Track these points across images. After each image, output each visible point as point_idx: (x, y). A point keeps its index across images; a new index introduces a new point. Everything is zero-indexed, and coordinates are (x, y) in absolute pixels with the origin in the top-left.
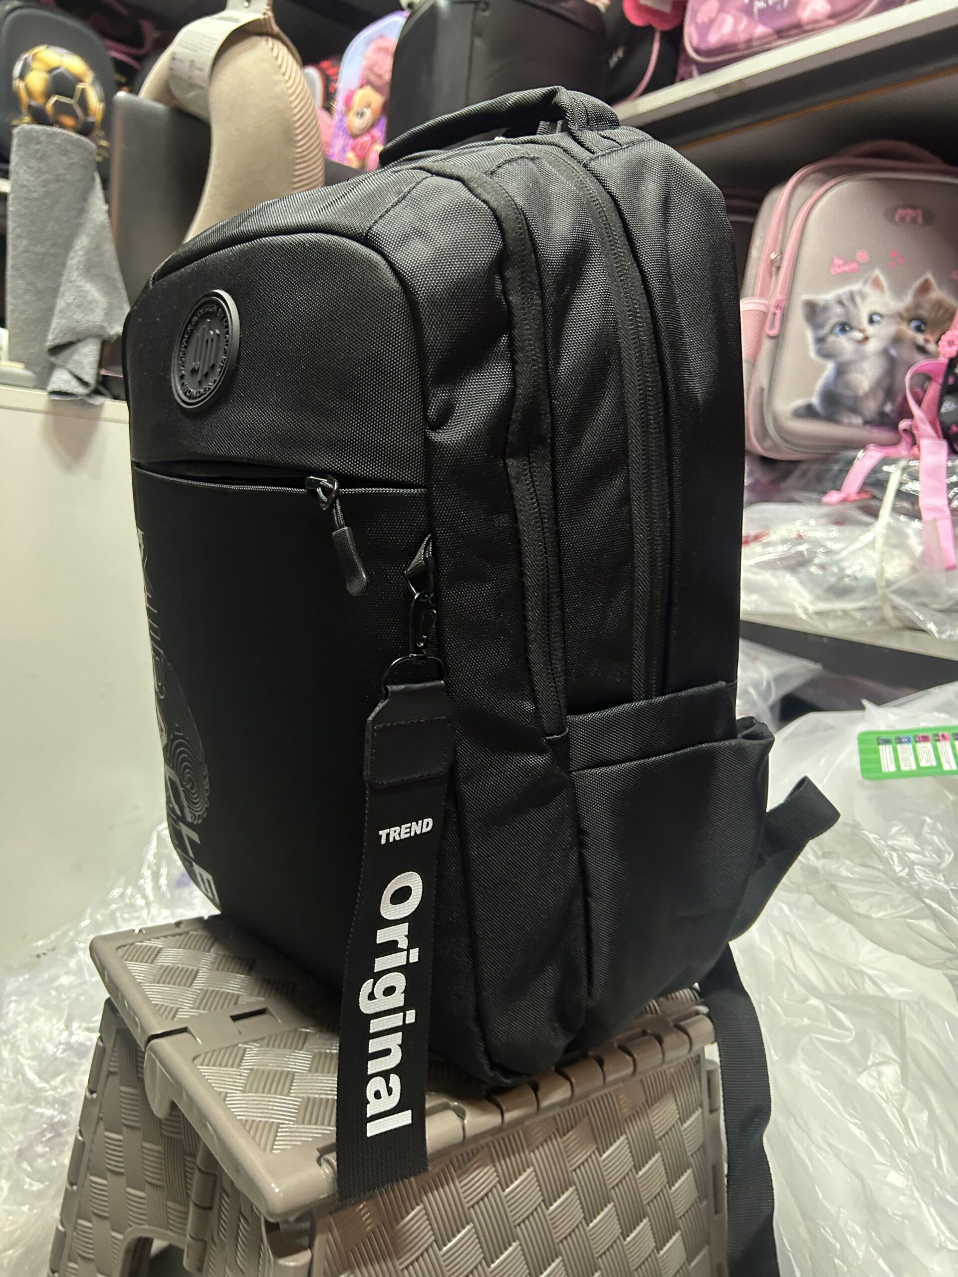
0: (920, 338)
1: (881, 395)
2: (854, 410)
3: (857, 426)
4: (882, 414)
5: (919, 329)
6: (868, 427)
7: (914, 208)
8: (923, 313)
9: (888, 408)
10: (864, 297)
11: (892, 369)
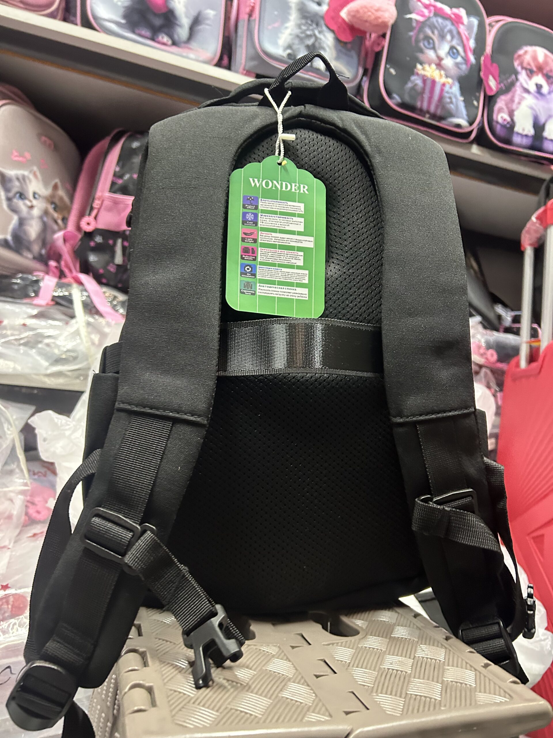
1: (40, 244)
7: (50, 138)
10: (30, 181)
11: (45, 229)
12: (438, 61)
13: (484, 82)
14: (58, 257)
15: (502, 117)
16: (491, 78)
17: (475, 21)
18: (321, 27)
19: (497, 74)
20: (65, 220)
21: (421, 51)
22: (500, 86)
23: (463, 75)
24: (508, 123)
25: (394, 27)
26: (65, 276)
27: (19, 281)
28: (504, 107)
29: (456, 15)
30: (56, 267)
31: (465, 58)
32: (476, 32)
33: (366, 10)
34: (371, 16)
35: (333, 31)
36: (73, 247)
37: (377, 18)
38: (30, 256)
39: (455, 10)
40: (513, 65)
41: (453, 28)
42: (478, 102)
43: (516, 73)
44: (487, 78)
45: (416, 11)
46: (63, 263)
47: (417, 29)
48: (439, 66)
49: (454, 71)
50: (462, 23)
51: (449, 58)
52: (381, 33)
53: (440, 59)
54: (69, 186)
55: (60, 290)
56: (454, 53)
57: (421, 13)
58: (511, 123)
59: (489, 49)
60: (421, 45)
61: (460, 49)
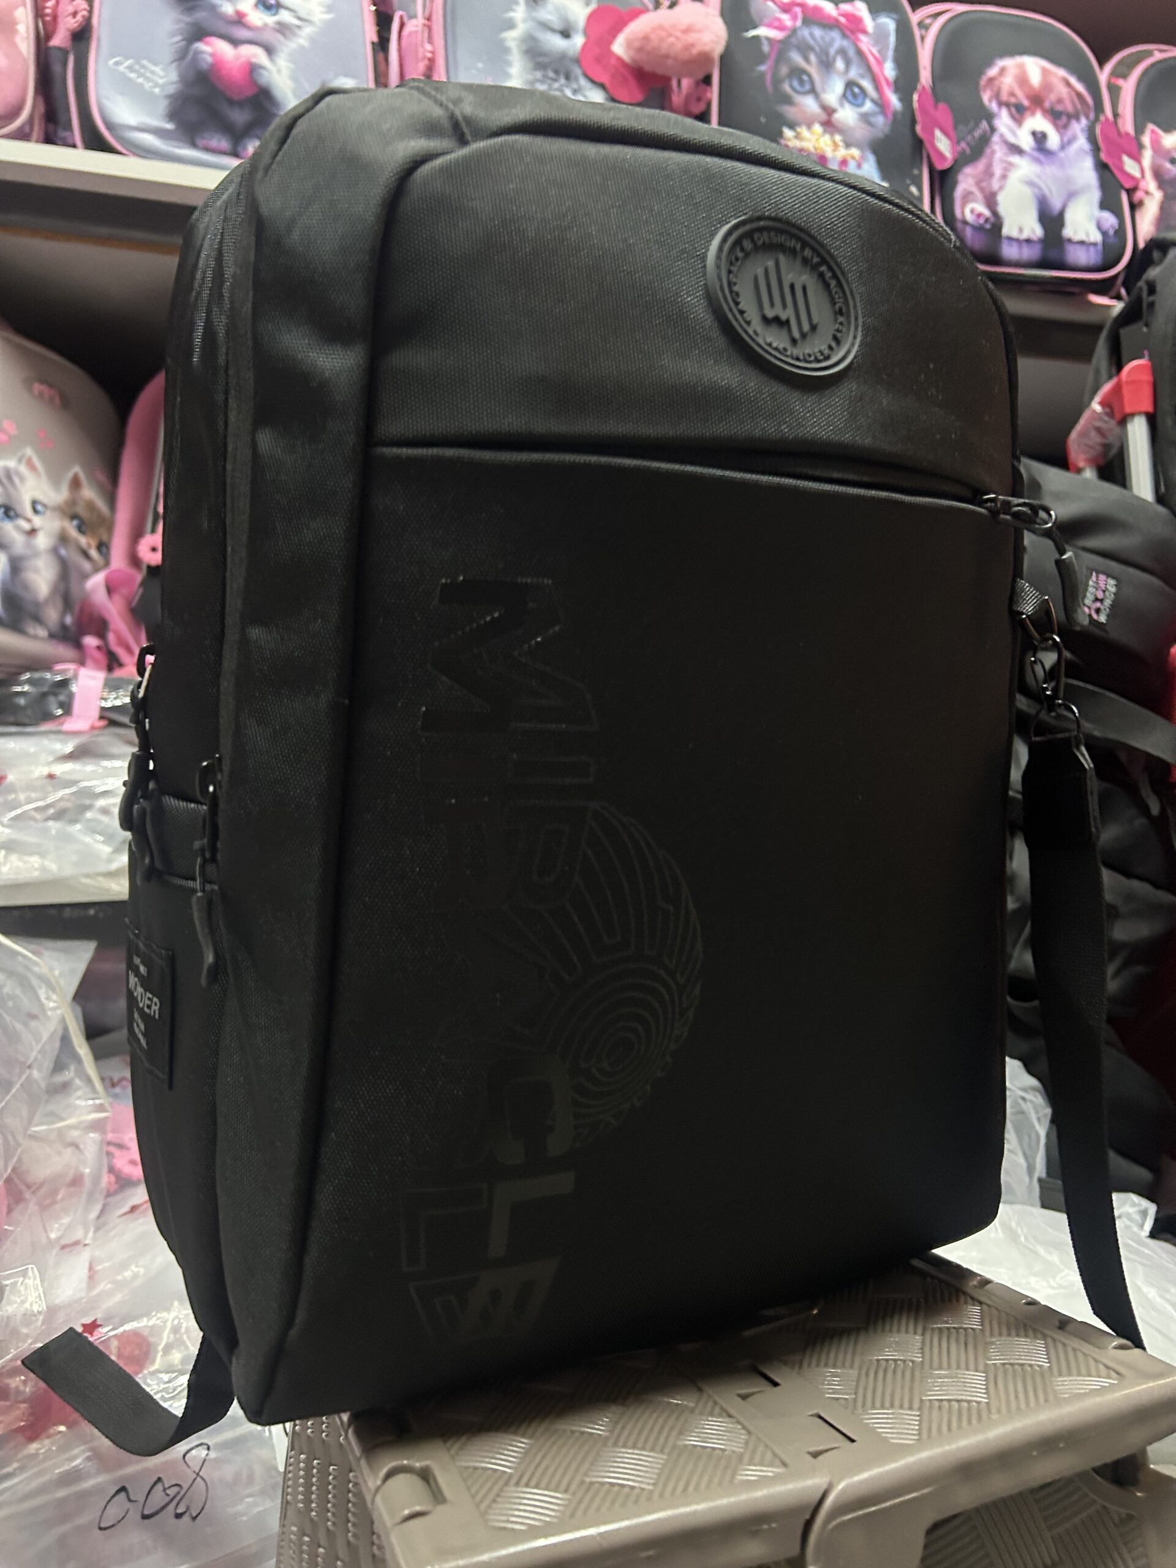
0: (83, 540)
1: (60, 604)
2: (38, 619)
3: (42, 639)
4: (64, 627)
5: (81, 529)
6: (54, 642)
7: (51, 385)
8: (81, 510)
9: (68, 620)
10: (22, 479)
11: (66, 573)
12: (824, 117)
13: (927, 144)
14: (100, 627)
15: (972, 211)
16: (938, 133)
17: (889, 23)
18: (577, 79)
19: (949, 123)
20: (103, 547)
21: (788, 100)
22: (959, 149)
23: (881, 135)
24: (987, 220)
25: (726, 58)
26: (121, 665)
27: (26, 688)
28: (974, 189)
29: (846, 15)
30: (98, 648)
31: (879, 102)
32: (895, 44)
33: (664, 34)
34: (675, 44)
35: (602, 86)
36: (129, 602)
37: (688, 47)
38: (42, 632)
39: (845, 7)
40: (981, 100)
41: (845, 43)
42: (920, 189)
43: (990, 117)
44: (932, 135)
45: (766, 21)
46: (111, 637)
47: (773, 56)
48: (829, 125)
49: (862, 132)
50: (864, 32)
51: (847, 105)
52: (701, 75)
53: (829, 111)
54: (102, 477)
55: (113, 695)
56: (855, 96)
57: (776, 24)
58: (992, 219)
59: (925, 76)
60: (786, 87)
61: (866, 84)
